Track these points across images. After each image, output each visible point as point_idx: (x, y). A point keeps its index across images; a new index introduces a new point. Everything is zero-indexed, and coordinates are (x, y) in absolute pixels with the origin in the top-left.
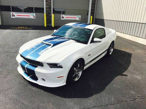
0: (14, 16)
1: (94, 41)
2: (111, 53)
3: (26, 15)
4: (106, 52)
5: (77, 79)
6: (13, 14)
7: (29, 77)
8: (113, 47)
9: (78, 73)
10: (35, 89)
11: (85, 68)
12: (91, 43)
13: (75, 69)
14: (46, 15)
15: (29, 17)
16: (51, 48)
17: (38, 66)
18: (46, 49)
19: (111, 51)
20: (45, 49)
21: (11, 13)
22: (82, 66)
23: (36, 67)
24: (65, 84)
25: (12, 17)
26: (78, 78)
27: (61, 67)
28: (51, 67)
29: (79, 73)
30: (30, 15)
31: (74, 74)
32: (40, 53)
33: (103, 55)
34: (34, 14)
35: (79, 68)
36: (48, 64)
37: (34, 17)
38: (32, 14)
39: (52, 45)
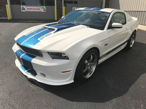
0: (24, 9)
1: (113, 26)
2: (131, 46)
3: (36, 8)
4: (126, 44)
5: (88, 76)
6: (23, 7)
7: (26, 71)
8: (134, 38)
9: (90, 67)
10: (32, 86)
11: (100, 61)
12: (108, 29)
13: (86, 61)
14: (57, 8)
15: (39, 10)
16: (54, 33)
17: (36, 57)
18: (48, 34)
19: (132, 43)
20: (46, 35)
21: (22, 6)
22: (96, 59)
23: (34, 57)
24: (73, 81)
25: (22, 11)
26: (90, 74)
27: (66, 58)
28: (53, 58)
29: (92, 68)
30: (40, 8)
31: (85, 68)
32: (39, 39)
33: (123, 47)
34: (45, 7)
35: (92, 61)
36: (48, 53)
37: (44, 10)
38: (42, 7)
39: (56, 29)
